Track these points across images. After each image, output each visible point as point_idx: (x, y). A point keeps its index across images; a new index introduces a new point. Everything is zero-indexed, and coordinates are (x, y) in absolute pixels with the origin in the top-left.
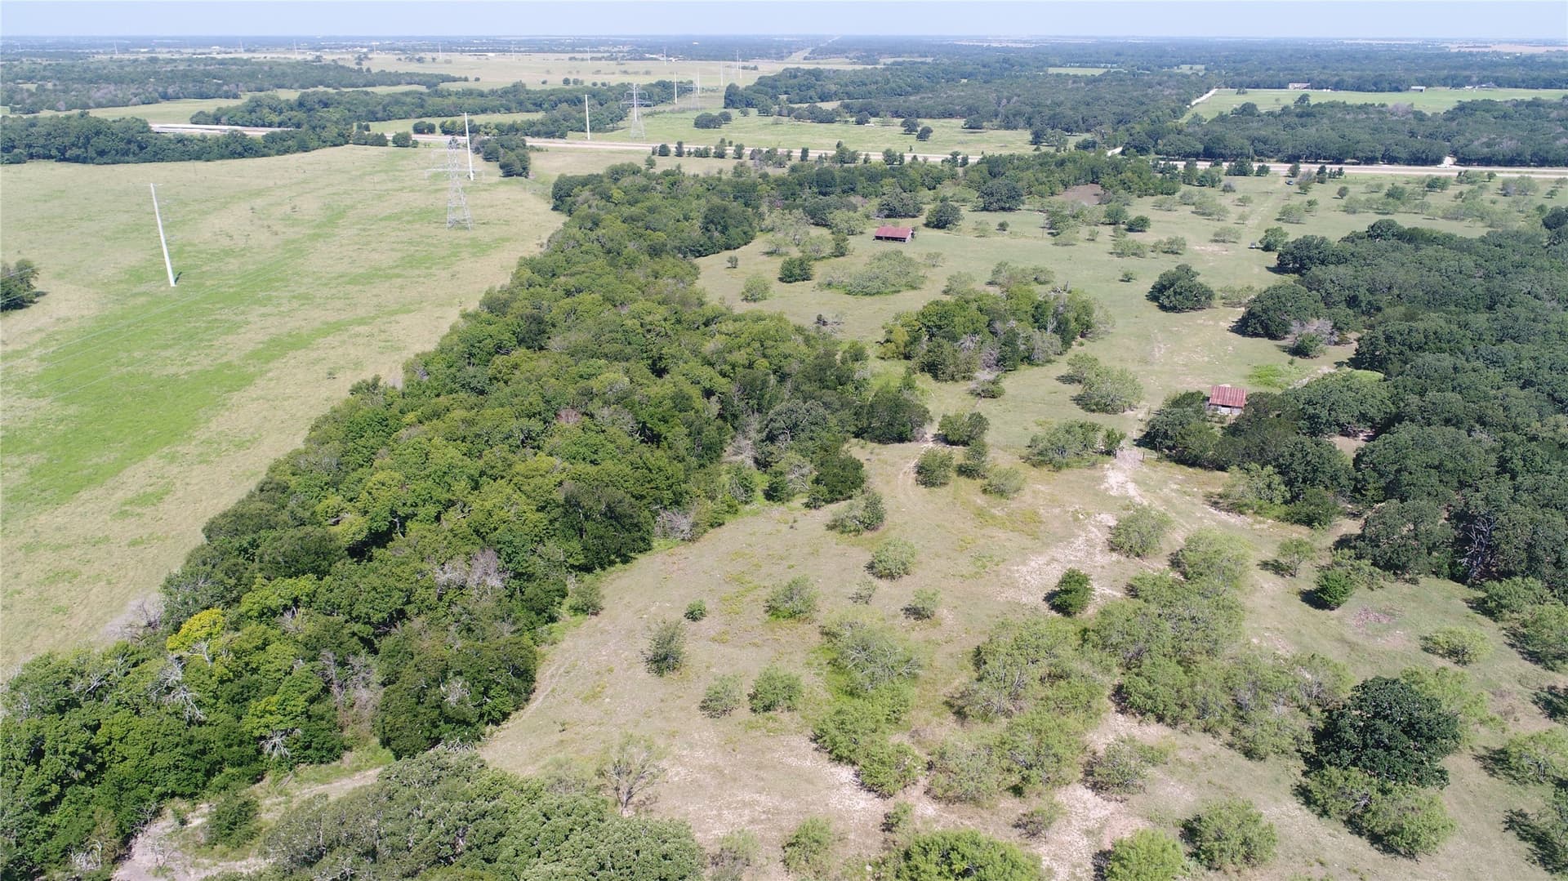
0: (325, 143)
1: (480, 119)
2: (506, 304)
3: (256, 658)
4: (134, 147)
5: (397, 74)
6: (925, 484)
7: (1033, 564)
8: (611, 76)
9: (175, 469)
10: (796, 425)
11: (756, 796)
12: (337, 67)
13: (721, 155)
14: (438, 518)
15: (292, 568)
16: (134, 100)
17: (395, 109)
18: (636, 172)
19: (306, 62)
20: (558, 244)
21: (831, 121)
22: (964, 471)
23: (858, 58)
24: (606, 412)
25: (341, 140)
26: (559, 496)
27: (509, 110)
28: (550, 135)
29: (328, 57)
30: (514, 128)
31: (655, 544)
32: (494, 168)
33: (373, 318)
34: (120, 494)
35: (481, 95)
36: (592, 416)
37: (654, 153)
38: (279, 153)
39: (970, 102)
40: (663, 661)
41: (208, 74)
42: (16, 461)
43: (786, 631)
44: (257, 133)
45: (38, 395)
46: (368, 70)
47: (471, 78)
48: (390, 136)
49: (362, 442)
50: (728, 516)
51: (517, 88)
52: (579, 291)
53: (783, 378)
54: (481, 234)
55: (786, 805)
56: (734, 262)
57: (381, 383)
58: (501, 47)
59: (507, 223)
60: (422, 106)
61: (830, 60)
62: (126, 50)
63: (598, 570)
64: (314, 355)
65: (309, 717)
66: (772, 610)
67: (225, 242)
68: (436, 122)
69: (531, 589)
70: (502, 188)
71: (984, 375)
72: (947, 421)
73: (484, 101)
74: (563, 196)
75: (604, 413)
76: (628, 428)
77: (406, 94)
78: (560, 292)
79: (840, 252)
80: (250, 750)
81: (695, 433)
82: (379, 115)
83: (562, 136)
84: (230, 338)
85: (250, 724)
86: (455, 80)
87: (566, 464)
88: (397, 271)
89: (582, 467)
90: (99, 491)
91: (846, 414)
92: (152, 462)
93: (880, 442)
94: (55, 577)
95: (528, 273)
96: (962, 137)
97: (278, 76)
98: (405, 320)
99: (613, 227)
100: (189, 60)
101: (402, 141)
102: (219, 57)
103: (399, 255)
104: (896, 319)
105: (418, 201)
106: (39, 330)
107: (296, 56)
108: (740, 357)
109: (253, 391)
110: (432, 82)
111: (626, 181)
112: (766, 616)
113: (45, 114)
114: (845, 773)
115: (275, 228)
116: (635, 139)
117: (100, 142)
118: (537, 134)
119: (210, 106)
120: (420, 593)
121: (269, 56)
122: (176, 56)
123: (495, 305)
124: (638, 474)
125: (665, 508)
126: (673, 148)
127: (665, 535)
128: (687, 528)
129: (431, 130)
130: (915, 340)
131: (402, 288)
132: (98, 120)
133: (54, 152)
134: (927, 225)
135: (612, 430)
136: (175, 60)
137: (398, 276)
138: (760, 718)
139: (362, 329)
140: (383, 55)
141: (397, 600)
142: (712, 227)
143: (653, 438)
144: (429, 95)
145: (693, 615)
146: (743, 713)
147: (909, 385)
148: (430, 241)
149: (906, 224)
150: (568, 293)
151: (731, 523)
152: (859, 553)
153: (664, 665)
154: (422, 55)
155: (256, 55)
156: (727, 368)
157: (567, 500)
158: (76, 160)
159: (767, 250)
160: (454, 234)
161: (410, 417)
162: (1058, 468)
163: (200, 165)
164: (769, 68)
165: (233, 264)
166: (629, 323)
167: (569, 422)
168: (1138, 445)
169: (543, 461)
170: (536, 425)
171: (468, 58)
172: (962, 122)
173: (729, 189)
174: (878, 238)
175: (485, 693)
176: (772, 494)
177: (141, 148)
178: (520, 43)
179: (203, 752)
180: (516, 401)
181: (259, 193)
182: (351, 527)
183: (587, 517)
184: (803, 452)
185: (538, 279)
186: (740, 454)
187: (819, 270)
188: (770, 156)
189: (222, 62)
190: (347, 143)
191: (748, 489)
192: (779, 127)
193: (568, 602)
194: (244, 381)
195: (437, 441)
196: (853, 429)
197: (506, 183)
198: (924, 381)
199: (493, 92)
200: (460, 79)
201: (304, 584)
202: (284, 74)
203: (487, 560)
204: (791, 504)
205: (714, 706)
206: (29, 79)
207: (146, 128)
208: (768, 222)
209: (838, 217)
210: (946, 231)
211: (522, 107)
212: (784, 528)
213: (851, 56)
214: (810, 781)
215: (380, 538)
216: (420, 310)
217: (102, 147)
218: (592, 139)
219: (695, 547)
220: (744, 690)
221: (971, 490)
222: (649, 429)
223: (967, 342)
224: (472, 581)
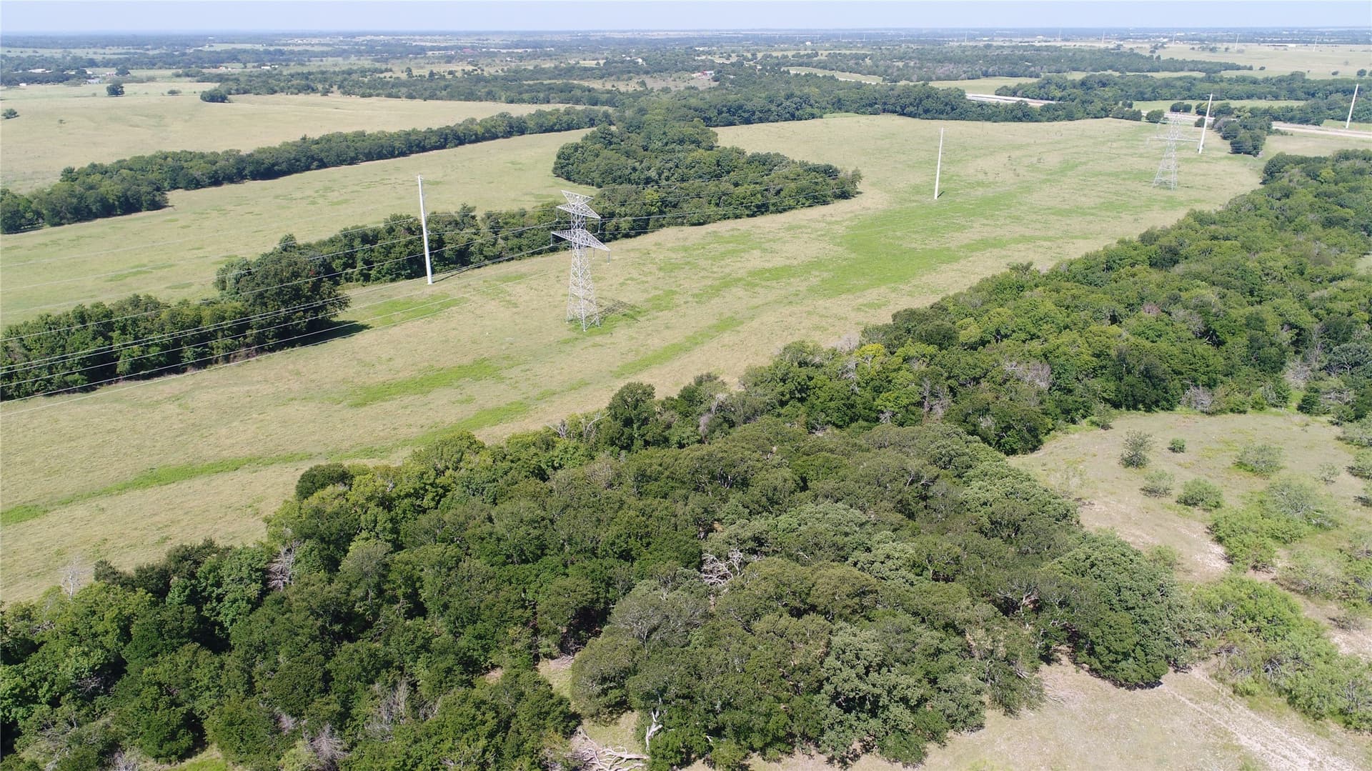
0: (1088, 115)
1: (1234, 104)
2: (1156, 239)
3: (892, 375)
4: (948, 108)
5: (1184, 62)
9: (893, 295)
11: (1144, 535)
12: (1132, 54)
14: (1023, 342)
15: (928, 340)
16: (963, 76)
17: (1164, 91)
18: (1368, 157)
19: (1107, 49)
20: (1237, 206)
25: (1104, 113)
26: (1114, 353)
27: (1276, 98)
28: (1304, 121)
29: (1127, 46)
30: (1266, 112)
31: (1176, 408)
32: (1226, 146)
33: (1058, 238)
34: (860, 300)
35: (1255, 82)
36: (1169, 313)
38: (1049, 120)
40: (1133, 462)
41: (1023, 58)
42: (817, 274)
43: (1241, 477)
44: (1036, 104)
45: (839, 245)
46: (1159, 57)
47: (1256, 66)
48: (1144, 113)
52: (1226, 238)
54: (1181, 194)
57: (1032, 267)
58: (1305, 38)
59: (1209, 189)
60: (1189, 90)
62: (972, 38)
63: (1124, 409)
64: (1004, 253)
65: (907, 411)
66: (1239, 464)
67: (981, 177)
68: (1194, 104)
70: (1225, 162)
73: (1253, 88)
74: (1275, 172)
75: (1181, 314)
76: (1195, 328)
77: (1180, 79)
80: (874, 415)
81: (1255, 347)
82: (1146, 96)
83: (1317, 123)
84: (956, 234)
85: (877, 402)
86: (1238, 68)
87: (1131, 337)
88: (1093, 211)
89: (1142, 342)
90: (851, 297)
92: (883, 289)
94: (817, 328)
97: (1075, 61)
98: (1081, 242)
100: (1014, 47)
102: (1038, 45)
103: (1102, 200)
105: (1142, 164)
106: (852, 212)
107: (1102, 45)
108: (1342, 307)
109: (955, 266)
110: (1212, 71)
111: (1347, 164)
112: (1231, 466)
113: (903, 83)
114: (1219, 550)
115: (1018, 171)
117: (928, 103)
118: (1291, 120)
119: (1012, 82)
120: (994, 373)
121: (1078, 44)
122: (1007, 44)
123: (1149, 238)
125: (1197, 386)
127: (1189, 403)
128: (1208, 405)
129: (1187, 109)
131: (1090, 222)
132: (932, 88)
133: (898, 109)
136: (1003, 47)
137: (1092, 214)
138: (1179, 506)
140: (1180, 45)
141: (978, 372)
143: (1216, 343)
144: (1202, 80)
145: (1174, 449)
146: (1169, 501)
148: (1133, 194)
150: (1214, 238)
151: (1251, 414)
152: (1348, 457)
153: (1130, 462)
154: (1218, 45)
155: (1067, 44)
156: (1322, 312)
157: (1117, 356)
158: (910, 115)
160: (1156, 191)
161: (1040, 288)
163: (988, 125)
165: (980, 192)
167: (1149, 312)
170: (1122, 309)
171: (1266, 49)
175: (1005, 430)
176: (1305, 407)
177: (953, 109)
178: (1333, 34)
179: (853, 406)
180: (1117, 292)
181: (1020, 147)
183: (1128, 371)
186: (1294, 376)
189: (1038, 49)
190: (1107, 116)
191: (1284, 398)
193: (1089, 417)
194: (952, 259)
195: (1048, 303)
197: (1229, 159)
199: (1266, 80)
200: (1245, 68)
201: (932, 349)
202: (1083, 59)
203: (1044, 372)
204: (1317, 417)
205: (1152, 491)
206: (901, 59)
207: (962, 94)
211: (1292, 95)
214: (1189, 543)
215: (983, 343)
216: (1095, 238)
217: (928, 106)
218: (1350, 128)
219: (1208, 419)
220: (1178, 492)
222: (1217, 336)
224: (1027, 379)
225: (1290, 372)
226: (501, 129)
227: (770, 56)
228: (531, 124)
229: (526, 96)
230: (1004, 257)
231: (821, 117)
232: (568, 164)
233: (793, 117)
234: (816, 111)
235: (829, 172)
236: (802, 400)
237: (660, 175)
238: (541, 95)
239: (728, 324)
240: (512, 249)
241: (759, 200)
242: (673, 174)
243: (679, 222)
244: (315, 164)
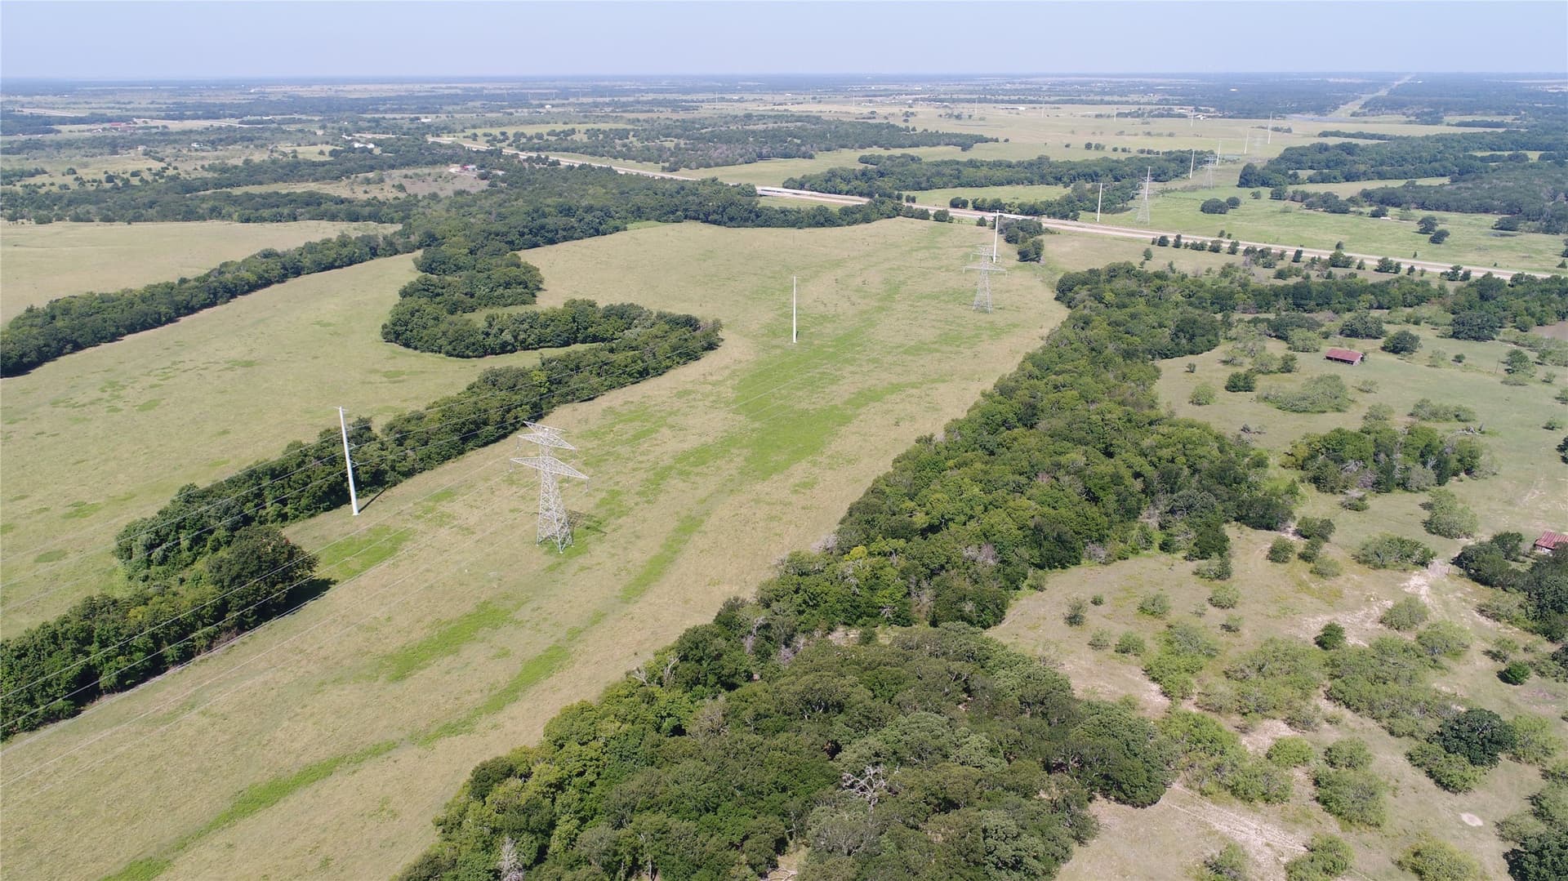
2: (1012, 391)
6: (1272, 560)
7: (1319, 619)
8: (1133, 138)
10: (1191, 506)
13: (1215, 249)
14: (965, 524)
15: (895, 534)
18: (1130, 269)
20: (1055, 341)
22: (1304, 557)
24: (1067, 478)
26: (1032, 524)
27: (1032, 183)
31: (1082, 562)
36: (1058, 480)
37: (1153, 243)
40: (1074, 620)
42: (737, 452)
43: (1147, 621)
47: (1001, 140)
50: (1130, 555)
52: (1064, 386)
53: (1195, 471)
55: (1119, 691)
56: (1192, 367)
57: (934, 438)
63: (1047, 569)
66: (1142, 608)
68: (969, 197)
69: (1009, 570)
71: (1355, 493)
72: (1304, 521)
73: (1011, 173)
74: (1065, 290)
75: (1066, 480)
76: (1079, 490)
78: (1050, 386)
79: (1286, 368)
80: (876, 611)
81: (1121, 500)
85: (877, 600)
86: (986, 141)
87: (1038, 506)
89: (1046, 509)
90: (782, 477)
91: (1231, 505)
92: (804, 463)
93: (1253, 527)
95: (1030, 367)
104: (1304, 439)
106: (727, 368)
108: (1166, 453)
109: (852, 427)
111: (1119, 283)
112: (1137, 612)
115: (851, 298)
118: (1054, 214)
120: (955, 558)
123: (1006, 390)
124: (1079, 520)
125: (1093, 542)
126: (1172, 240)
127: (1090, 558)
128: (1103, 556)
130: (1313, 456)
134: (1384, 349)
135: (1069, 490)
136: (764, 117)
138: (1119, 655)
139: (915, 392)
143: (1094, 499)
145: (1096, 602)
146: (1111, 651)
147: (1292, 491)
149: (1362, 345)
150: (1056, 387)
151: (1132, 559)
152: (1206, 590)
153: (1072, 620)
156: (1155, 459)
157: (1035, 526)
158: (715, 223)
159: (1224, 359)
161: (950, 462)
162: (1375, 566)
167: (1043, 481)
168: (1450, 562)
169: (1023, 502)
170: (1023, 480)
174: (1328, 358)
176: (1165, 547)
180: (1014, 463)
182: (920, 520)
183: (1045, 538)
184: (1191, 525)
185: (1036, 371)
186: (1150, 519)
187: (1262, 383)
190: (898, 215)
191: (1149, 542)
193: (1027, 582)
194: (845, 420)
195: (966, 480)
196: (1235, 515)
198: (1307, 490)
200: (992, 140)
201: (902, 543)
203: (988, 550)
204: (1175, 555)
205: (1095, 645)
208: (1233, 332)
209: (1297, 335)
210: (1400, 356)
212: (1165, 568)
214: (1135, 686)
215: (933, 529)
219: (1107, 569)
220: (1114, 641)
221: (1302, 569)
222: (1094, 493)
223: (1352, 465)
224: (980, 559)
225: (1145, 514)
234: (618, 222)
236: (815, 607)
238: (285, 211)
240: (422, 460)
244: (69, 347)
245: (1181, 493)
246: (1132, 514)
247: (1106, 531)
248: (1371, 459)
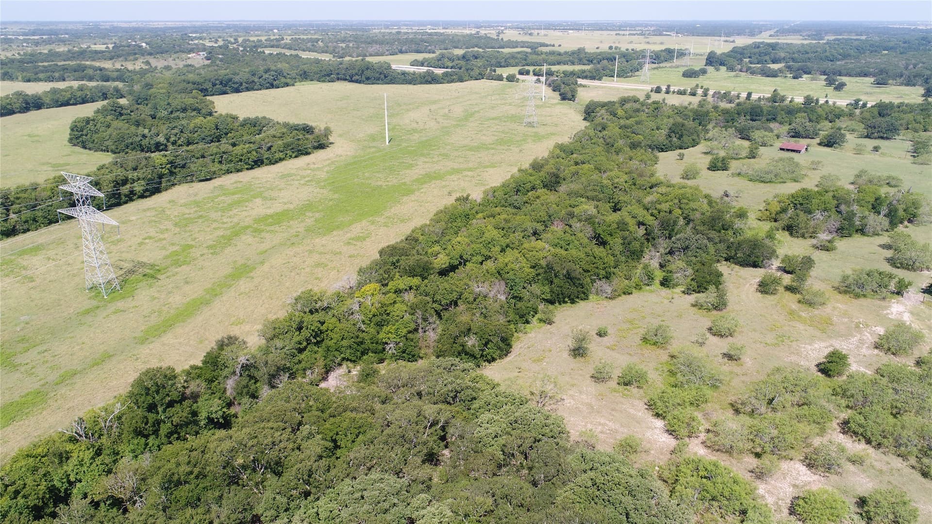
0: (472, 78)
1: (554, 68)
2: (542, 166)
3: (390, 309)
4: (382, 76)
5: (517, 42)
6: (762, 292)
7: (816, 346)
8: (638, 44)
9: (373, 227)
10: (687, 247)
11: (607, 422)
12: (486, 37)
13: (693, 94)
14: (481, 263)
15: (412, 273)
16: (387, 53)
17: (511, 61)
18: (636, 100)
19: (471, 35)
20: (579, 138)
21: (775, 76)
22: (789, 289)
23: (809, 36)
24: (578, 225)
25: (480, 76)
26: (543, 263)
27: (573, 63)
28: (593, 78)
29: (483, 32)
30: (573, 73)
31: (591, 297)
32: (556, 95)
33: (476, 168)
34: (349, 235)
35: (560, 54)
36: (571, 226)
37: (652, 91)
38: (449, 82)
39: (883, 66)
40: (578, 352)
41: (422, 41)
42: (311, 215)
43: (650, 352)
44: (439, 71)
45: (323, 188)
46: (502, 39)
47: (556, 45)
48: (505, 76)
49: (455, 224)
50: (634, 290)
51: (580, 51)
52: (583, 163)
53: (688, 220)
54: (541, 130)
55: (621, 430)
56: (681, 157)
57: (470, 198)
58: (577, 27)
59: (556, 125)
60: (526, 60)
61: (788, 37)
62: (387, 27)
63: (557, 304)
64: (444, 183)
65: (407, 339)
66: (645, 340)
67: (414, 125)
68: (531, 68)
69: (519, 305)
70: (559, 106)
71: (824, 236)
72: (787, 259)
73: (560, 58)
74: (589, 112)
75: (577, 225)
76: (588, 235)
77: (519, 53)
78: (572, 162)
79: (752, 155)
80: (380, 347)
81: (626, 243)
82: (502, 64)
83: (600, 79)
84: (407, 171)
85: (382, 335)
86: (547, 46)
87: (551, 248)
88: (493, 146)
89: (559, 251)
90: (341, 232)
91: (722, 246)
92: (364, 223)
93: (741, 265)
94: (318, 265)
95: (558, 151)
96: (869, 90)
97: (455, 41)
98: (491, 171)
99: (613, 130)
100: (415, 33)
101: (511, 79)
102: (429, 31)
103: (496, 138)
104: (775, 197)
105: (513, 111)
106: (329, 159)
107: (467, 32)
108: (665, 207)
109: (413, 197)
110: (534, 47)
111: (628, 106)
112: (641, 342)
113: (347, 59)
114: (659, 423)
115: (438, 120)
116: (644, 82)
117: (368, 73)
118: (586, 77)
119: (420, 57)
120: (466, 295)
121: (453, 31)
122: (410, 31)
123: (537, 166)
124: (588, 259)
125: (600, 279)
126: (664, 88)
127: (597, 294)
128: (609, 292)
129: (528, 73)
130: (784, 210)
131: (493, 155)
132: (369, 62)
133: (348, 77)
134: (820, 144)
135: (579, 235)
136: (408, 33)
137: (493, 149)
138: (621, 388)
139: (470, 173)
140: (512, 31)
141: (455, 295)
142: (673, 135)
143: (603, 243)
144: (531, 53)
145: (601, 334)
146: (613, 384)
147: (770, 236)
148: (513, 132)
149: (804, 142)
150: (577, 164)
151: (636, 294)
152: (705, 320)
153: (576, 352)
154: (533, 31)
155: (447, 31)
156: (655, 212)
157: (547, 266)
158: (357, 81)
159: (705, 151)
160: (527, 129)
161: (480, 215)
162: (857, 296)
163: (411, 87)
164: (742, 41)
165: (416, 137)
166: (605, 182)
167: (557, 228)
168: (924, 292)
169: (540, 244)
170: (540, 227)
171: (558, 33)
172: (872, 80)
173: (691, 114)
174: (782, 149)
175: (486, 344)
176: (665, 283)
177: (386, 77)
178: (589, 25)
179: (362, 343)
180: (533, 213)
181: (435, 102)
182: (442, 261)
183: (556, 276)
184: (689, 263)
185: (564, 155)
186: (652, 259)
187: (734, 165)
188: (726, 96)
189: (430, 34)
190: (483, 78)
191: (651, 278)
192: (738, 79)
193: (537, 316)
194: (409, 192)
195: (489, 227)
196: (725, 255)
197: (561, 104)
198: (782, 236)
199: (566, 53)
200: (550, 45)
201: (416, 281)
202: (459, 41)
203: (502, 286)
204: (674, 290)
205: (599, 377)
206: (343, 41)
207: (389, 67)
208: (710, 135)
209: (757, 135)
210: (833, 148)
211: (580, 62)
212: (666, 301)
213: (805, 34)
214: (638, 422)
215: (453, 268)
216: (500, 166)
217: (368, 75)
218: (617, 82)
219: (612, 302)
220: (616, 373)
221: (791, 300)
222: (602, 238)
223: (818, 215)
224: (491, 295)
225: (647, 257)
226: (17, 105)
227: (248, 40)
228: (47, 100)
229: (41, 76)
230: (445, 186)
231: (293, 85)
232: (82, 135)
233: (272, 86)
234: (288, 81)
235: (308, 129)
236: (318, 344)
237: (168, 140)
238: (57, 75)
239: (243, 271)
240: (26, 222)
241: (254, 156)
242: (179, 139)
243: (190, 178)
245: (678, 236)
246: (636, 255)
247: (612, 269)
248: (834, 210)
